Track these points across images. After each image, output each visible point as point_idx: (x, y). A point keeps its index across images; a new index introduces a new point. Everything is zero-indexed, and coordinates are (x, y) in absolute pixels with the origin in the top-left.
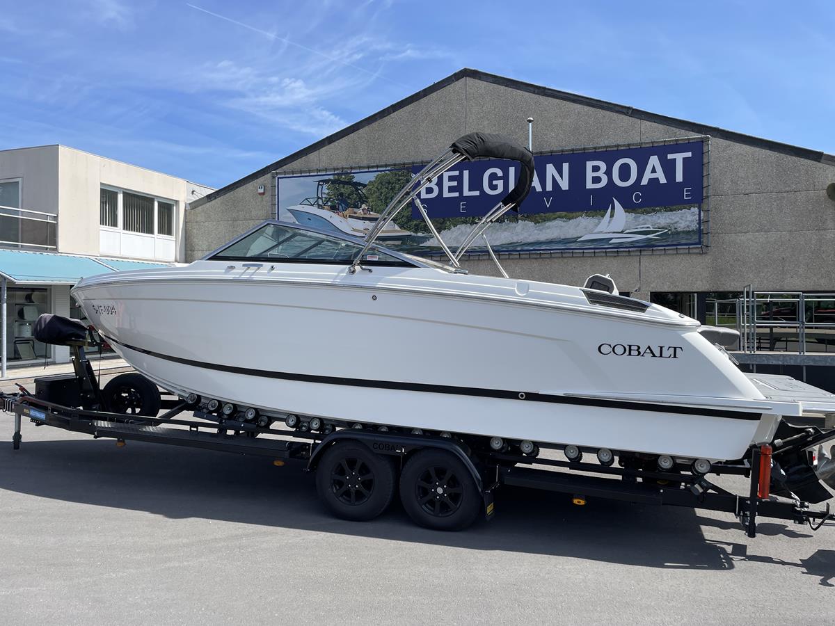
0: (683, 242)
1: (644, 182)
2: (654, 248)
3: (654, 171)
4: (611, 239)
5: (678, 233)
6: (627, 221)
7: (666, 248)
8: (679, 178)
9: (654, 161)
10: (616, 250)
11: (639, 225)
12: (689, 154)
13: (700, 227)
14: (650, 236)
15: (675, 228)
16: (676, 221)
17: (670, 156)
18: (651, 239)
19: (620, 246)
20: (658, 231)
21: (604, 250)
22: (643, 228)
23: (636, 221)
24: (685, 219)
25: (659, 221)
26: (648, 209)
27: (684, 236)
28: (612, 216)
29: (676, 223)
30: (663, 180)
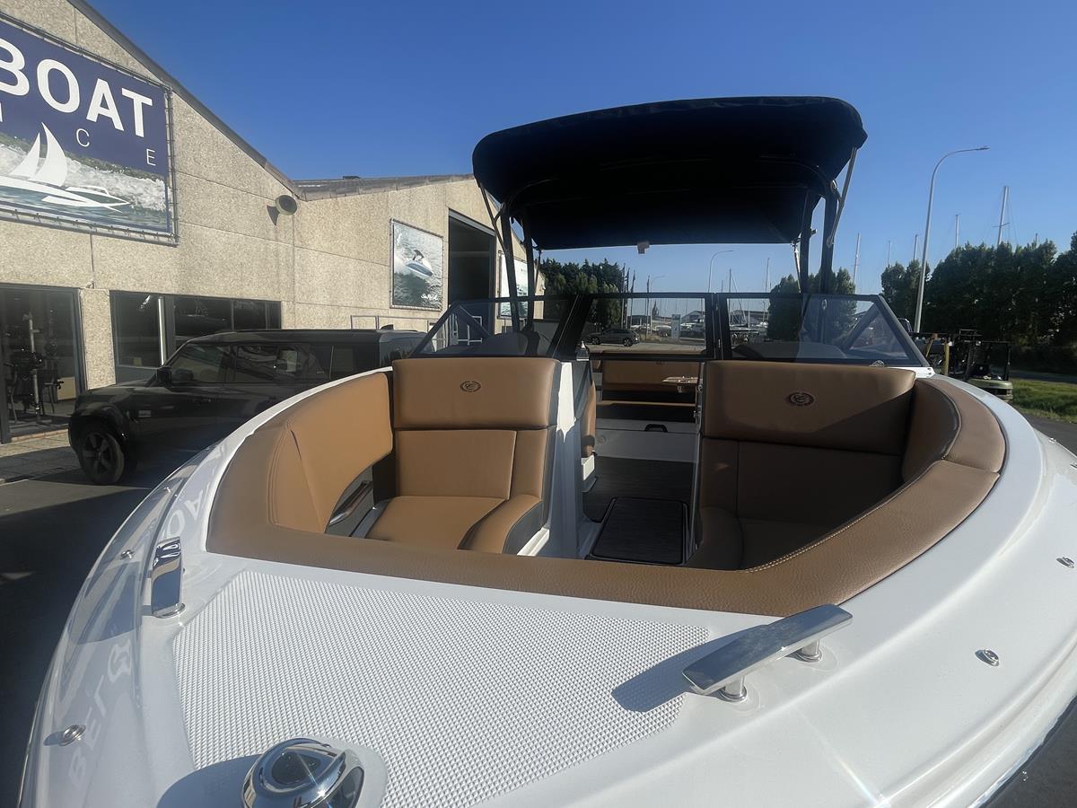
0: (150, 224)
1: (92, 116)
2: (114, 226)
3: (104, 104)
4: (45, 195)
5: (143, 210)
6: (69, 172)
7: (130, 229)
8: (140, 131)
9: (102, 88)
10: (55, 216)
11: (89, 184)
12: (149, 102)
13: (167, 208)
14: (107, 206)
15: (139, 203)
16: (140, 190)
17: (126, 92)
18: (111, 211)
19: (60, 209)
20: (117, 201)
21: (35, 213)
22: (95, 190)
23: (84, 175)
24: (150, 192)
25: (118, 187)
26: (101, 163)
27: (151, 216)
28: (43, 154)
29: (141, 194)
30: (118, 125)
